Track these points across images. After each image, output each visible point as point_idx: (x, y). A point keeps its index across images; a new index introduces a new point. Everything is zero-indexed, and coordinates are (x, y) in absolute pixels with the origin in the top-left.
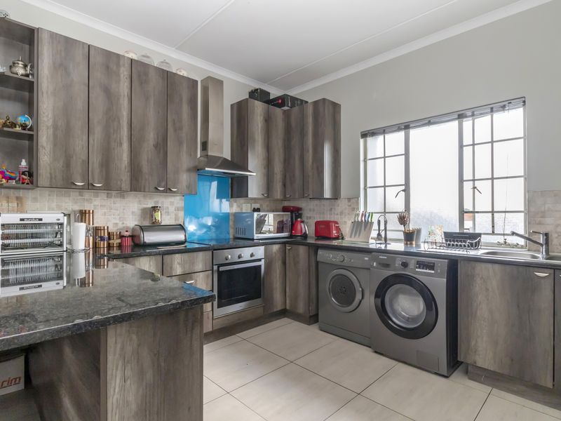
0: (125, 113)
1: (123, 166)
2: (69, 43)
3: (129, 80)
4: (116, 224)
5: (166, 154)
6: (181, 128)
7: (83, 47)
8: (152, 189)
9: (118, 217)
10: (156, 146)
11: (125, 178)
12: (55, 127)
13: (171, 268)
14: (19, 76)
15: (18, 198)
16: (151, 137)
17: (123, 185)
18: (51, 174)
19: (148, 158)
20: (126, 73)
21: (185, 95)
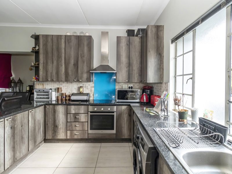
0: (63, 55)
1: (63, 73)
2: (47, 36)
3: (64, 43)
4: (70, 92)
5: (78, 67)
6: (84, 56)
7: (51, 36)
8: (72, 80)
9: (70, 90)
10: (74, 65)
11: (63, 77)
12: (43, 63)
13: (70, 110)
14: (37, 50)
15: (43, 84)
16: (72, 62)
17: (63, 80)
18: (42, 77)
19: (71, 69)
20: (64, 41)
21: (86, 43)
